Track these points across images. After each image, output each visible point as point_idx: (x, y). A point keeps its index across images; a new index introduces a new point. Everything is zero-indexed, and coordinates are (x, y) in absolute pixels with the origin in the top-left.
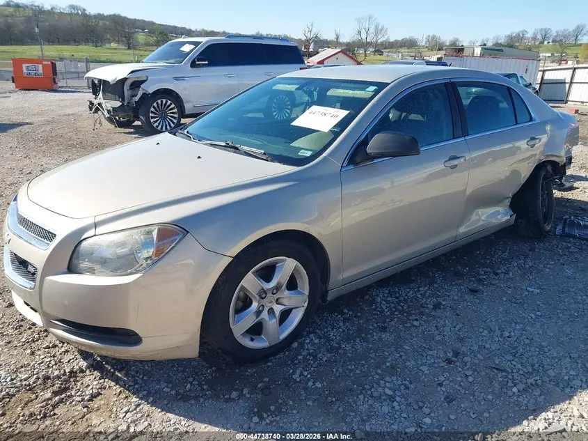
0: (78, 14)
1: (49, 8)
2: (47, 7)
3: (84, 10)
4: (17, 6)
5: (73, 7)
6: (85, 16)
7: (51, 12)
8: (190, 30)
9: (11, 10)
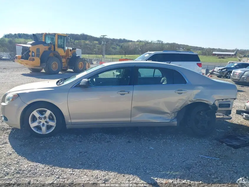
0: (160, 43)
1: (150, 42)
2: (150, 41)
3: (162, 42)
4: (141, 41)
5: (158, 41)
6: (162, 44)
7: (151, 43)
8: (204, 48)
9: (138, 43)
